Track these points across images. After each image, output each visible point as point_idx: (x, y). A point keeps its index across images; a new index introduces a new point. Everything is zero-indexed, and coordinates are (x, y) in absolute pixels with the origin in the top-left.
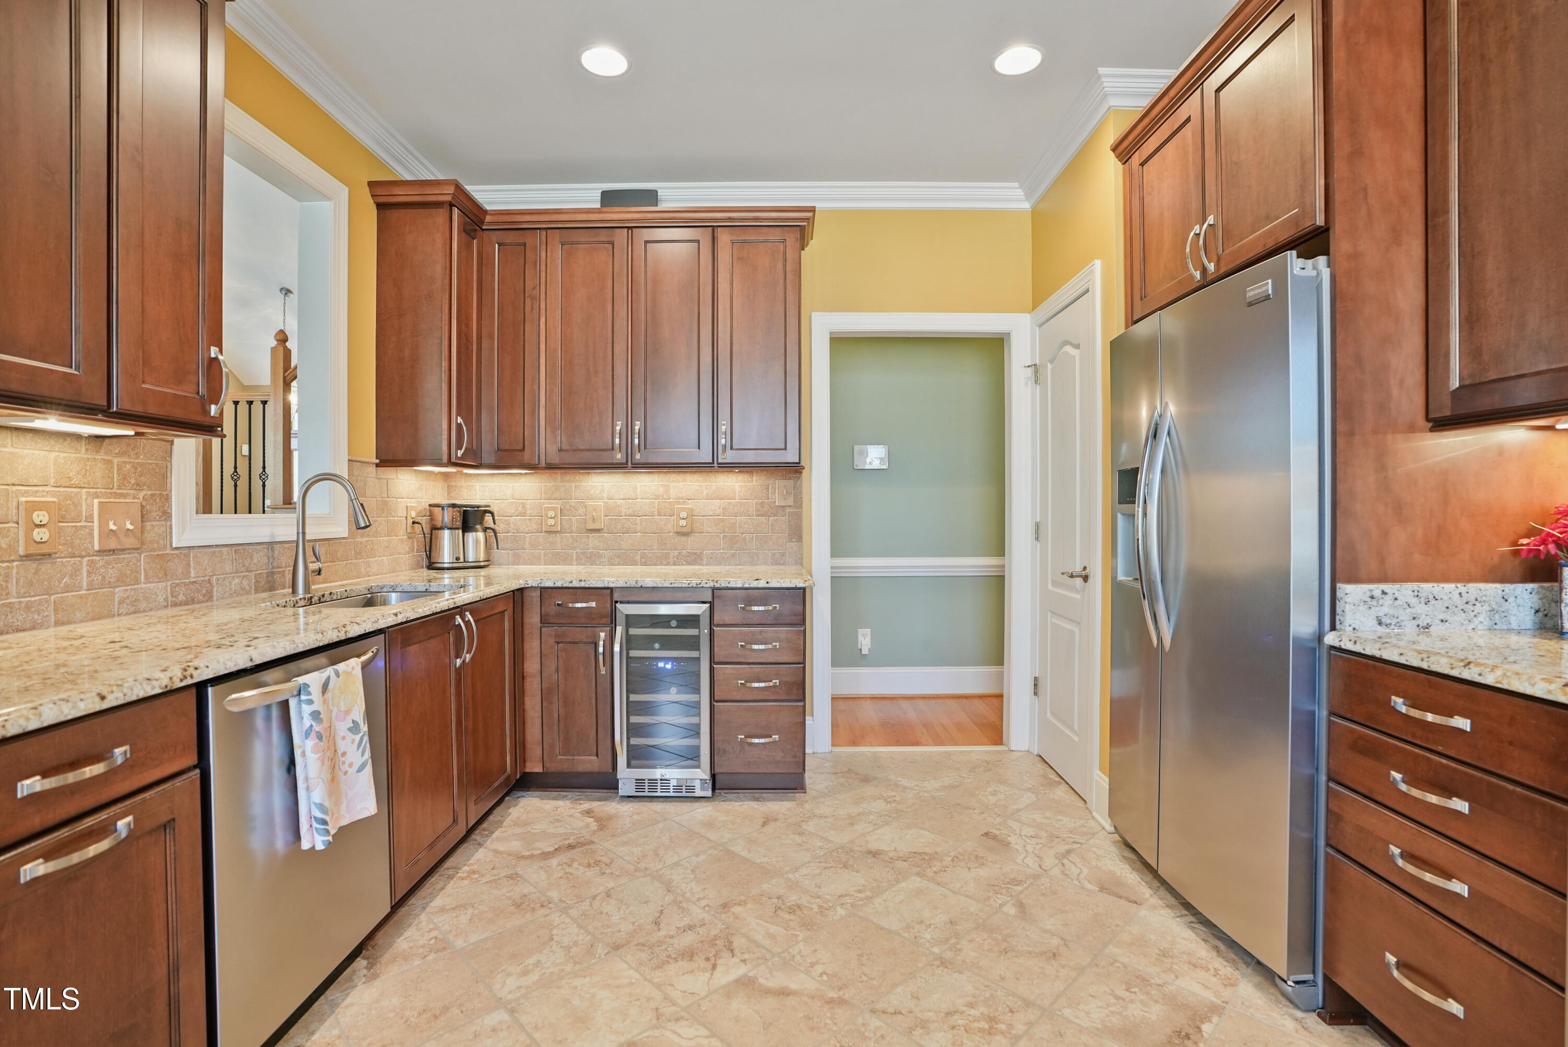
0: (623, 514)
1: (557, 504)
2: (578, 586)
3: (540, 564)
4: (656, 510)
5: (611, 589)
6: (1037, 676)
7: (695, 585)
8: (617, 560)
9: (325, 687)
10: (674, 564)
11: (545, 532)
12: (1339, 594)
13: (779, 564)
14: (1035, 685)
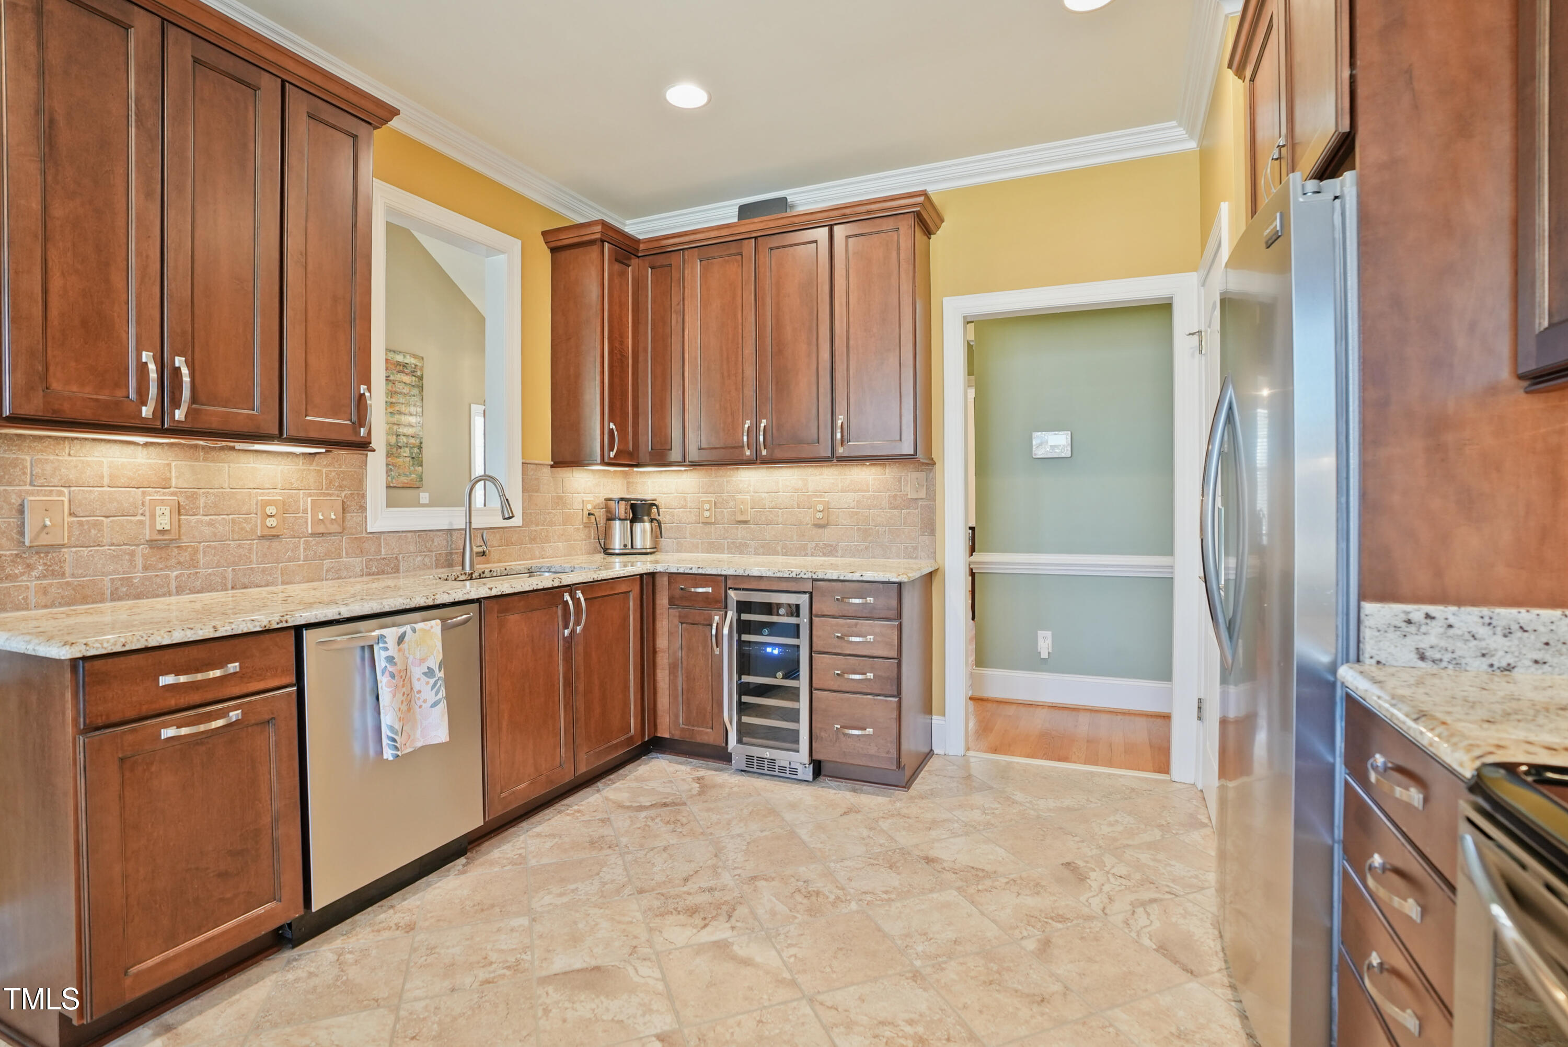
0: (767, 507)
1: (712, 497)
2: (696, 572)
3: (698, 552)
4: (795, 503)
5: (726, 576)
6: (1202, 697)
7: (795, 576)
8: (761, 550)
9: (401, 639)
10: (812, 555)
11: (703, 523)
12: (1364, 614)
13: (911, 558)
14: (1199, 708)
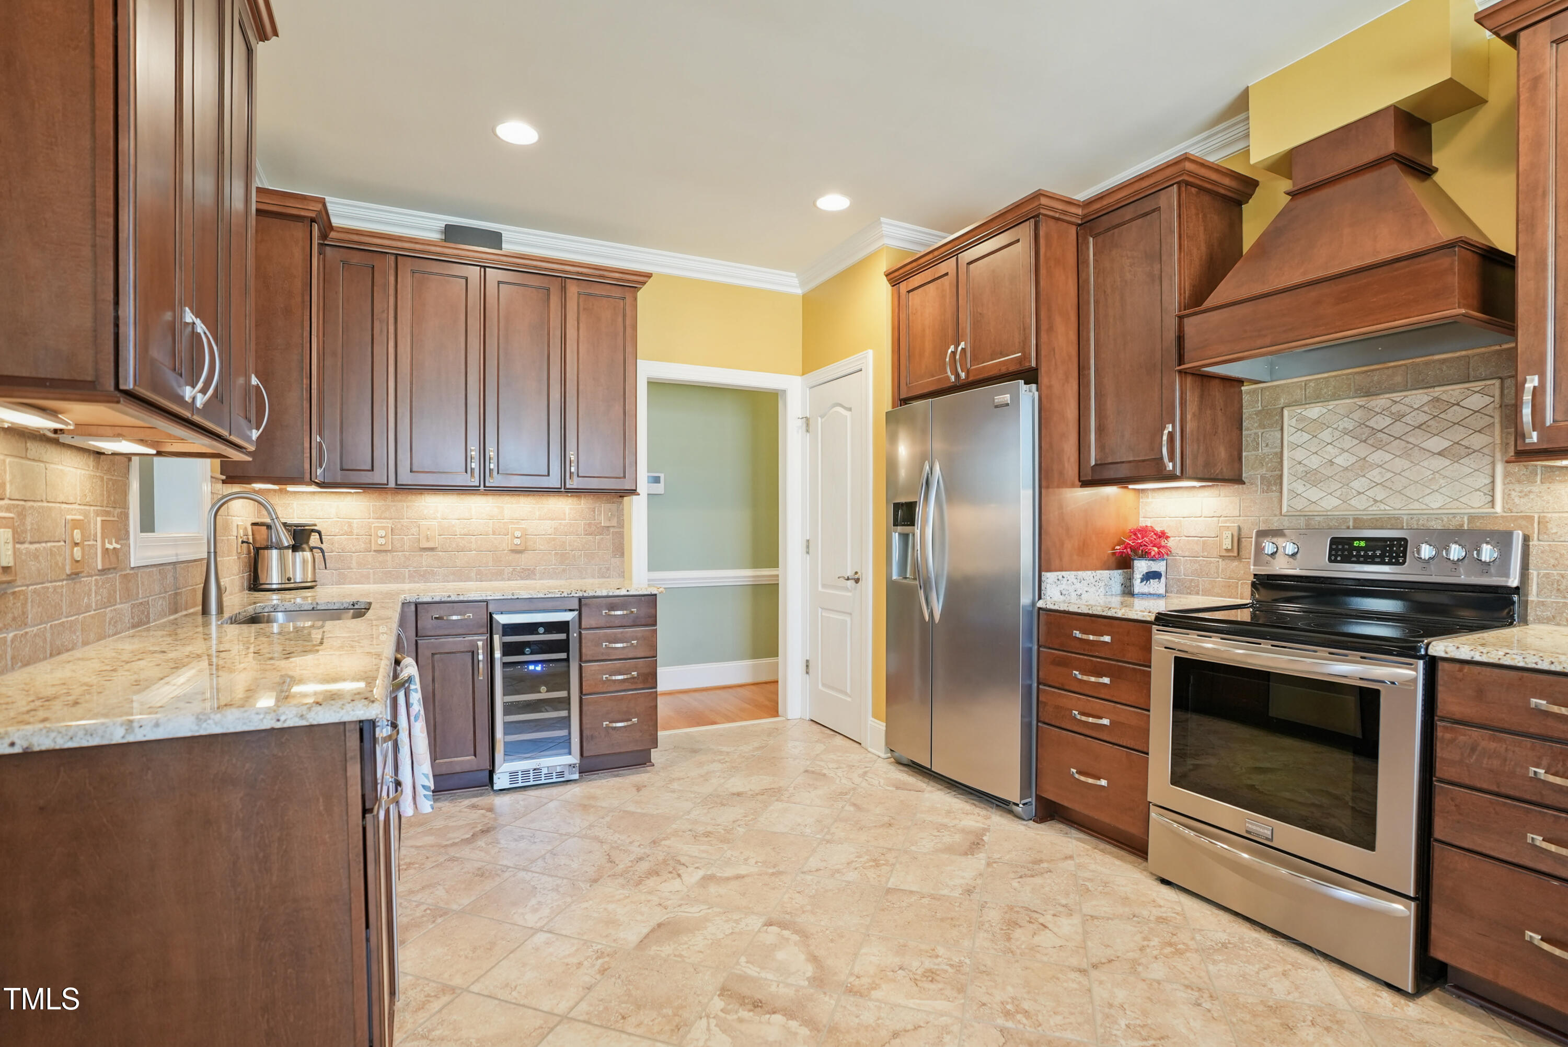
0: (458, 533)
1: (388, 523)
2: (457, 599)
3: (369, 583)
4: (490, 529)
5: (487, 602)
6: (808, 659)
7: (566, 595)
8: (452, 577)
10: (509, 580)
11: (375, 551)
12: (1043, 579)
13: (605, 577)
14: (807, 666)
